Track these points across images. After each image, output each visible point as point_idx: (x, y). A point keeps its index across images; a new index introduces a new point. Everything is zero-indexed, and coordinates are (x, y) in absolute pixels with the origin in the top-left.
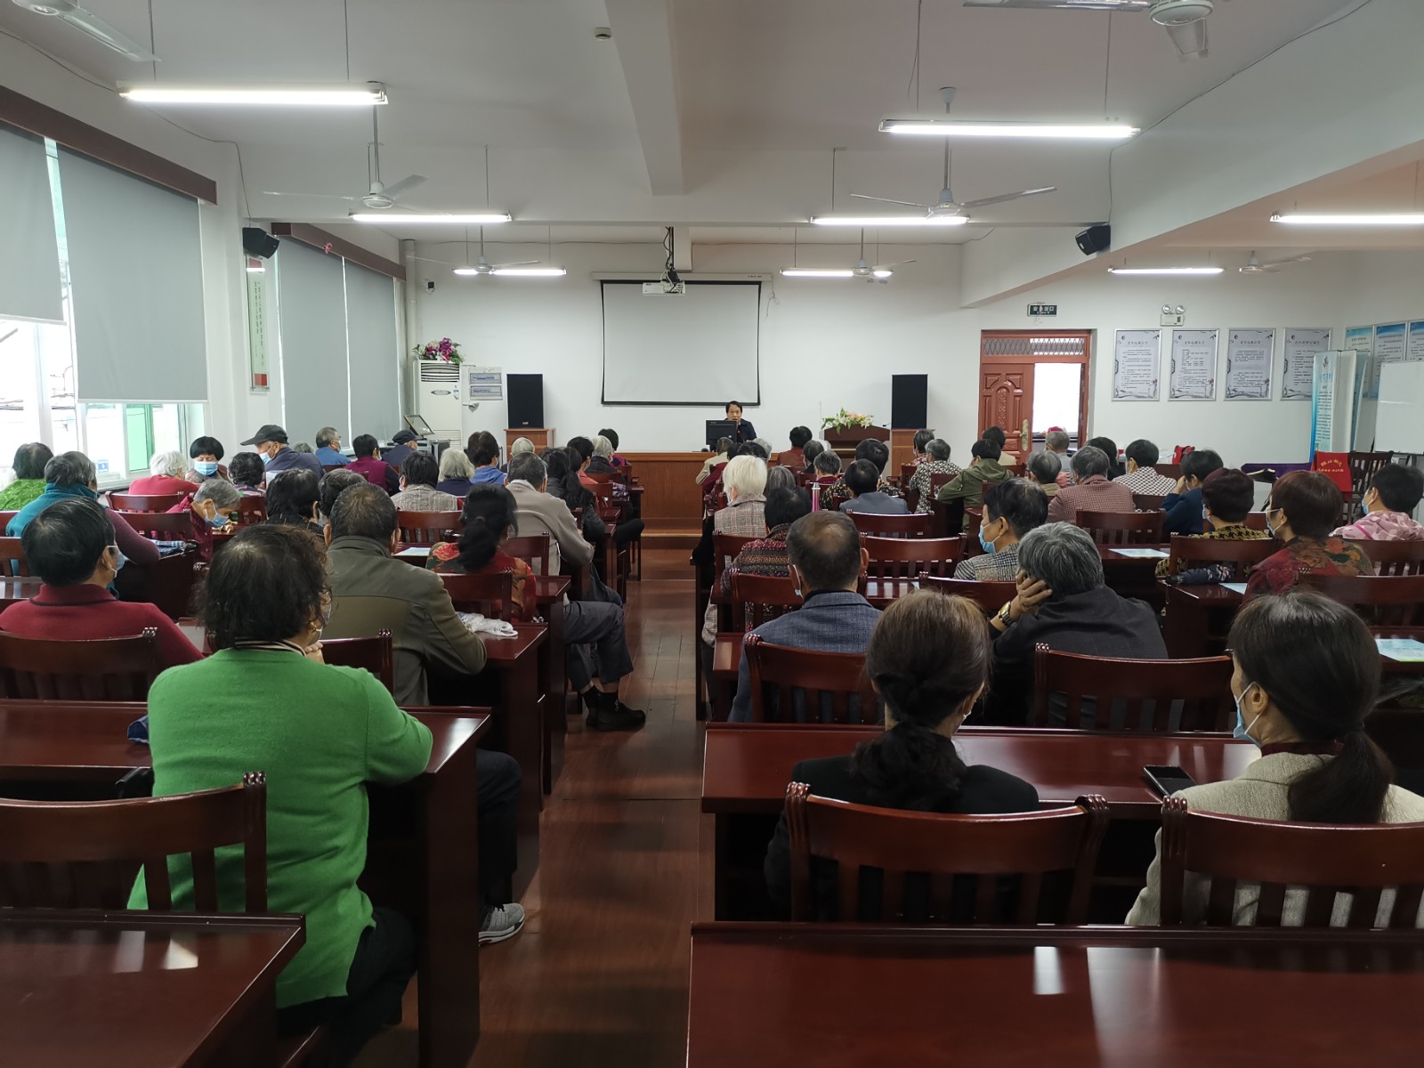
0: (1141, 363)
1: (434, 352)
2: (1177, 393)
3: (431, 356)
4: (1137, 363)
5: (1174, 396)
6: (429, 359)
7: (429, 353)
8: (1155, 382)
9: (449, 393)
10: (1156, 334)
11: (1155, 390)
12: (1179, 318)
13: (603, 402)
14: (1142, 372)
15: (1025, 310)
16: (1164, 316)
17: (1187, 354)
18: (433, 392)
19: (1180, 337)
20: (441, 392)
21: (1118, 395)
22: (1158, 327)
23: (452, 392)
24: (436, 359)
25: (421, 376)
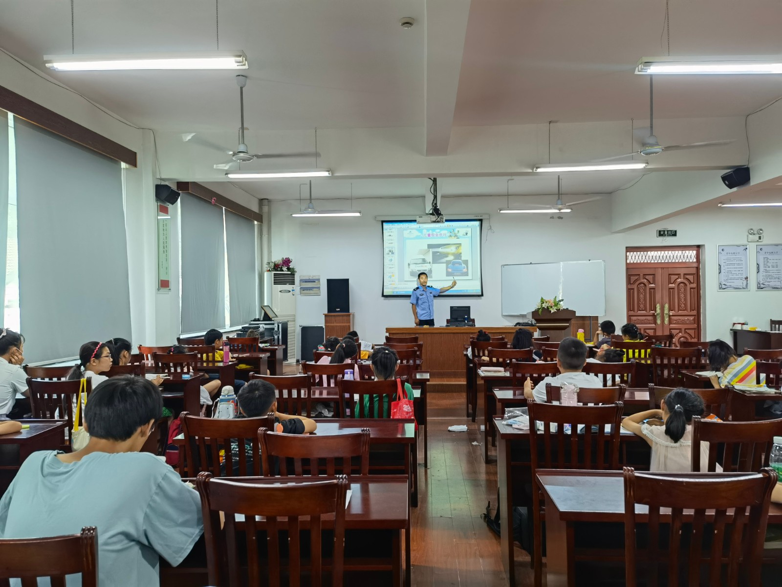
0: (736, 266)
2: (762, 286)
4: (734, 267)
5: (759, 288)
6: (278, 271)
7: (276, 267)
8: (747, 278)
10: (745, 247)
11: (747, 284)
12: (760, 238)
13: (383, 296)
14: (737, 272)
15: (655, 234)
16: (750, 236)
17: (766, 260)
18: (281, 291)
19: (761, 249)
20: (284, 291)
21: (722, 287)
22: (745, 242)
23: (291, 291)
24: (283, 271)
25: (273, 282)
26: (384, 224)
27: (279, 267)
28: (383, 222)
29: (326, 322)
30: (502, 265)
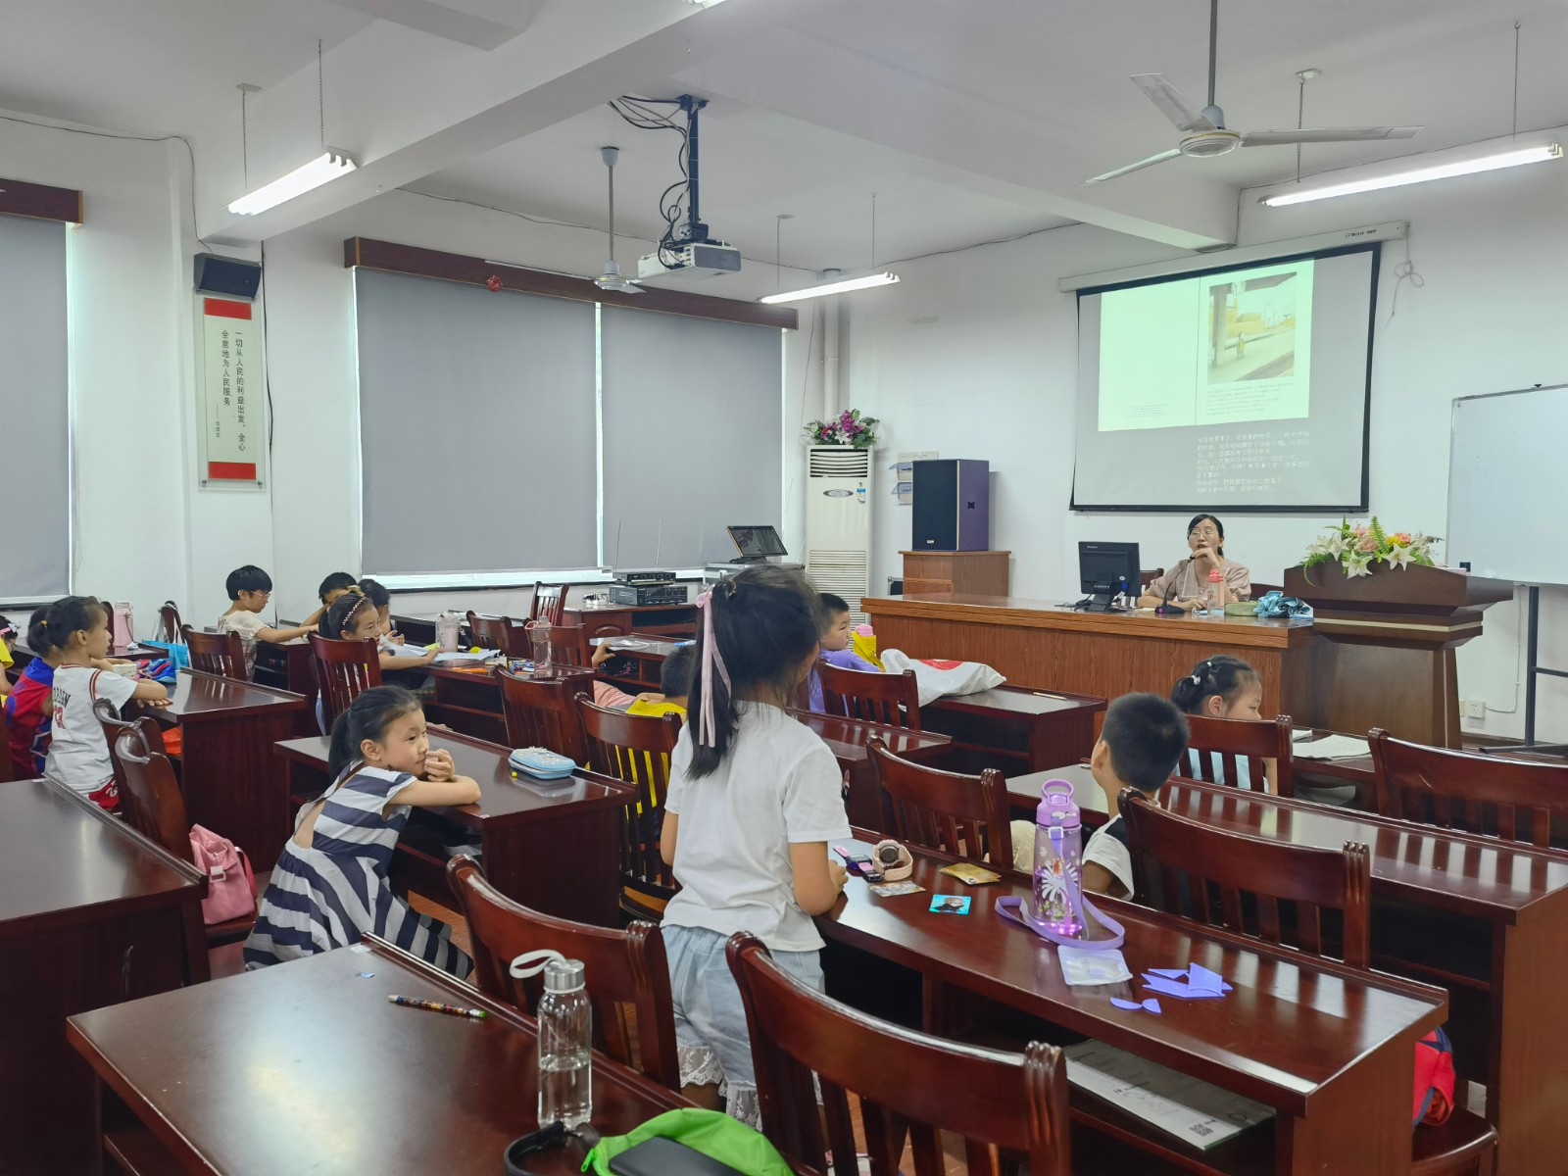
1: (830, 432)
3: (826, 439)
6: (825, 443)
7: (825, 435)
9: (851, 494)
13: (1073, 507)
18: (826, 493)
20: (837, 493)
23: (855, 491)
24: (837, 442)
25: (809, 470)
26: (1081, 298)
27: (829, 436)
28: (1081, 292)
29: (906, 573)
30: (1454, 400)
